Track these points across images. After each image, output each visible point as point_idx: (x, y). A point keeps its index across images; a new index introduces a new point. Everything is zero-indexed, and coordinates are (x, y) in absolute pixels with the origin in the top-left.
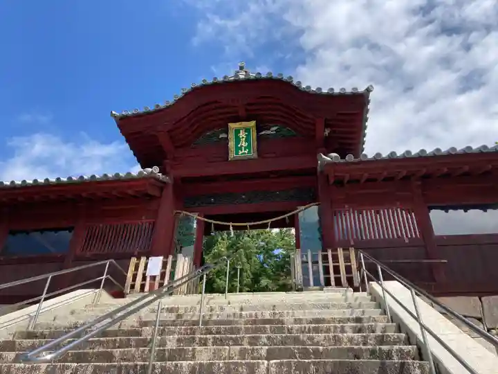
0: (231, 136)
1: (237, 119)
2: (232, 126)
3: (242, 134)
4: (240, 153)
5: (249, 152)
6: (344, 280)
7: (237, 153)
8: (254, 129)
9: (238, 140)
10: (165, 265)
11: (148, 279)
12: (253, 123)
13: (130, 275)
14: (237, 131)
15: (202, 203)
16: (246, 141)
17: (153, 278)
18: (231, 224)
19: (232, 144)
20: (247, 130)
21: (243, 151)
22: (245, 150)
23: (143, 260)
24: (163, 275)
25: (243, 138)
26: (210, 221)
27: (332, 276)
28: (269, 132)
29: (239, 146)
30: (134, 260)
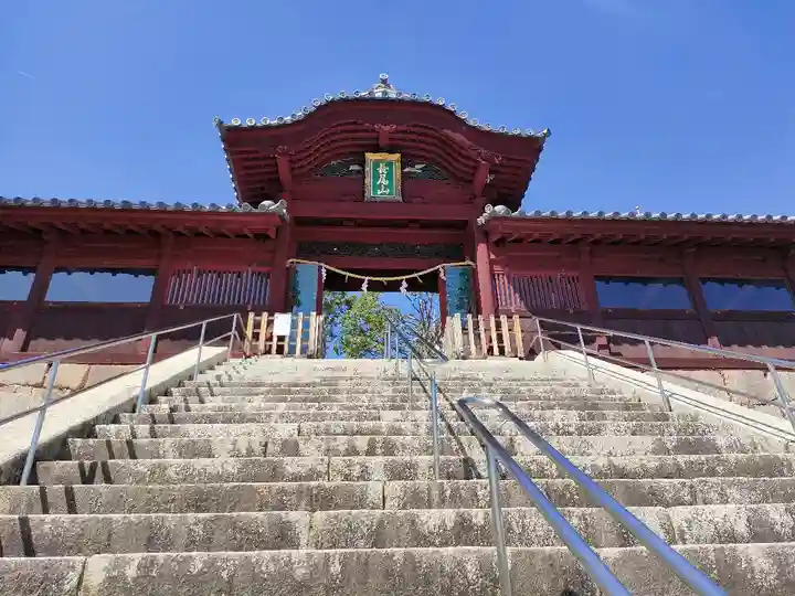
0: (368, 169)
1: (376, 149)
2: (370, 156)
3: (382, 170)
4: (379, 193)
5: (390, 193)
6: (507, 349)
7: (375, 193)
8: (399, 165)
9: (376, 176)
10: (294, 325)
11: (275, 339)
12: (397, 156)
13: (249, 332)
14: (377, 164)
16: (386, 178)
17: (281, 338)
19: (368, 180)
20: (390, 164)
21: (383, 191)
22: (385, 189)
23: (265, 316)
24: (293, 335)
25: (383, 173)
26: (343, 273)
27: (495, 344)
28: (413, 170)
29: (378, 183)
30: (251, 316)
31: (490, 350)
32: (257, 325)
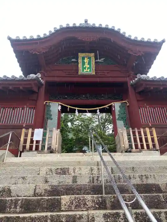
0: (80, 60)
1: (83, 51)
2: (81, 55)
3: (86, 60)
4: (85, 71)
5: (90, 71)
6: (151, 146)
7: (83, 71)
8: (94, 58)
9: (84, 63)
10: (44, 135)
11: (35, 142)
12: (93, 54)
13: (22, 139)
14: (83, 58)
15: (60, 98)
16: (88, 64)
18: (77, 108)
19: (80, 65)
20: (89, 58)
21: (87, 70)
22: (88, 69)
23: (30, 130)
24: (44, 140)
25: (86, 62)
27: (145, 144)
28: (100, 61)
29: (84, 67)
30: (24, 130)
31: (142, 146)
32: (26, 135)
